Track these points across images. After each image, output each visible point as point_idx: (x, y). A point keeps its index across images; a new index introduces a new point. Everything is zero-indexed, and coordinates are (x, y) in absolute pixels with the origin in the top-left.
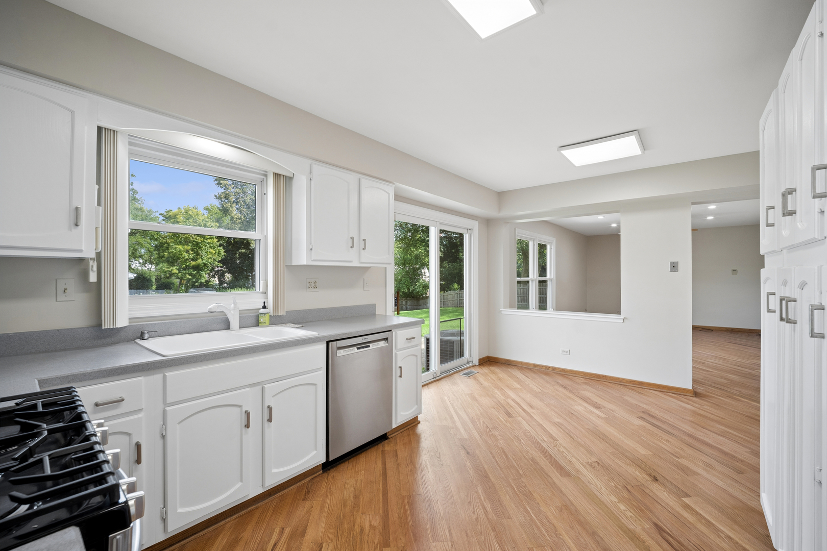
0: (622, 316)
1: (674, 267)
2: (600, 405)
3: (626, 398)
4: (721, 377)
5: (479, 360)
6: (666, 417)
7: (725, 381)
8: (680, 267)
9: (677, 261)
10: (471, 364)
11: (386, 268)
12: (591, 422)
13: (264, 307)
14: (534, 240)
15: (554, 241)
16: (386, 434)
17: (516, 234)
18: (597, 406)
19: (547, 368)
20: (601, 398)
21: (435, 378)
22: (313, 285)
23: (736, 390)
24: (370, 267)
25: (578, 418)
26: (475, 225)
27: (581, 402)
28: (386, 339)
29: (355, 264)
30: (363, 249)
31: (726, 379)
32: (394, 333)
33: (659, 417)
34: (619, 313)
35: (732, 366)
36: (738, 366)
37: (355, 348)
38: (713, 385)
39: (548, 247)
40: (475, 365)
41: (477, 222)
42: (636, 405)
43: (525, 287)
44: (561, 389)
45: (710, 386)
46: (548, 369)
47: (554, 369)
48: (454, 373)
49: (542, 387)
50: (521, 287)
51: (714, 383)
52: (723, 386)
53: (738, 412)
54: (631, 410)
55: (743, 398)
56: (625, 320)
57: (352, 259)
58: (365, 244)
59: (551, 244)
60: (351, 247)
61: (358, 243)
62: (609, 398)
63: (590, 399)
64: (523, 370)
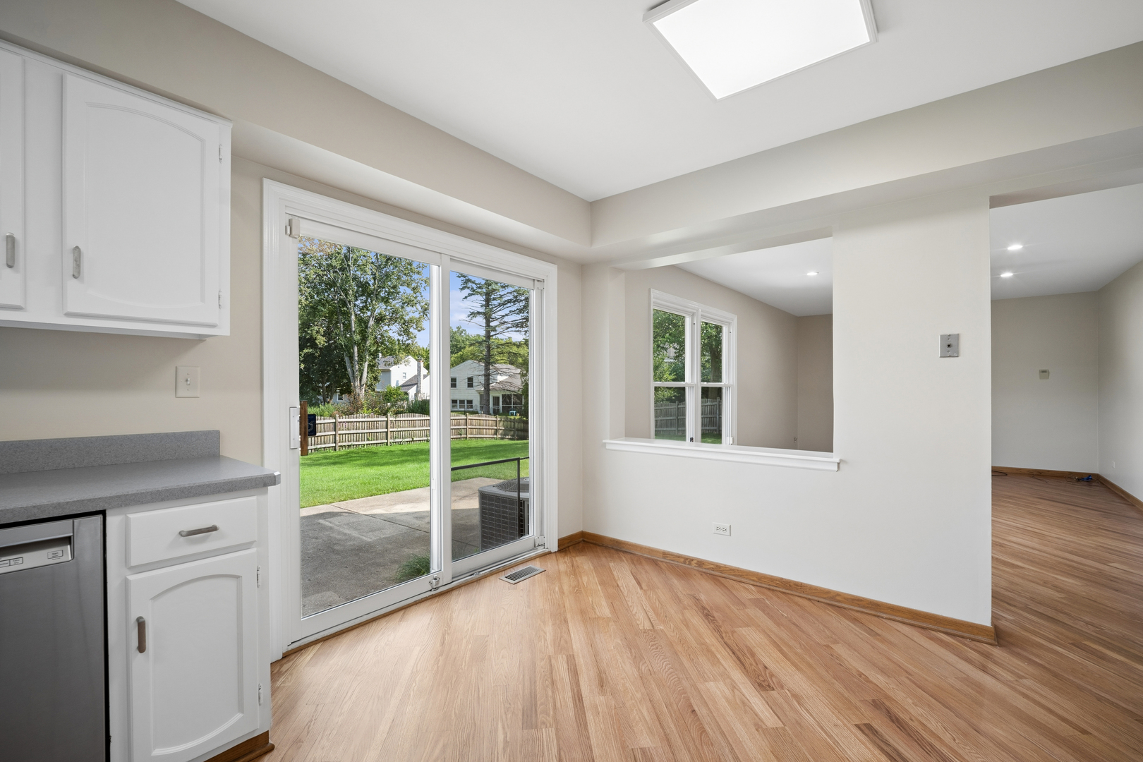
0: (835, 457)
1: (950, 346)
2: (772, 675)
3: (840, 650)
4: (1045, 583)
5: (559, 540)
6: (933, 725)
7: (1057, 595)
8: (964, 345)
9: (957, 333)
10: (540, 550)
12: (732, 750)
14: (693, 315)
15: (735, 320)
17: (653, 300)
18: (764, 683)
19: (688, 560)
20: (781, 651)
21: (436, 589)
23: (1088, 623)
25: (703, 731)
26: (550, 272)
27: (728, 664)
28: (66, 542)
29: (42, 316)
30: (74, 276)
31: (1056, 588)
33: (914, 724)
34: (828, 447)
35: (1060, 553)
36: (1071, 553)
38: (1033, 606)
39: (725, 330)
40: (550, 553)
41: (556, 266)
42: (861, 674)
43: (714, 404)
44: (697, 621)
45: (1026, 608)
46: (690, 564)
47: (701, 563)
48: (491, 574)
49: (657, 614)
50: (709, 403)
51: (1032, 599)
52: (1056, 610)
53: (1112, 703)
54: (846, 694)
55: (1108, 648)
56: (841, 465)
57: (17, 300)
58: (78, 262)
59: (729, 324)
61: (55, 257)
62: (799, 651)
63: (753, 655)
64: (641, 563)
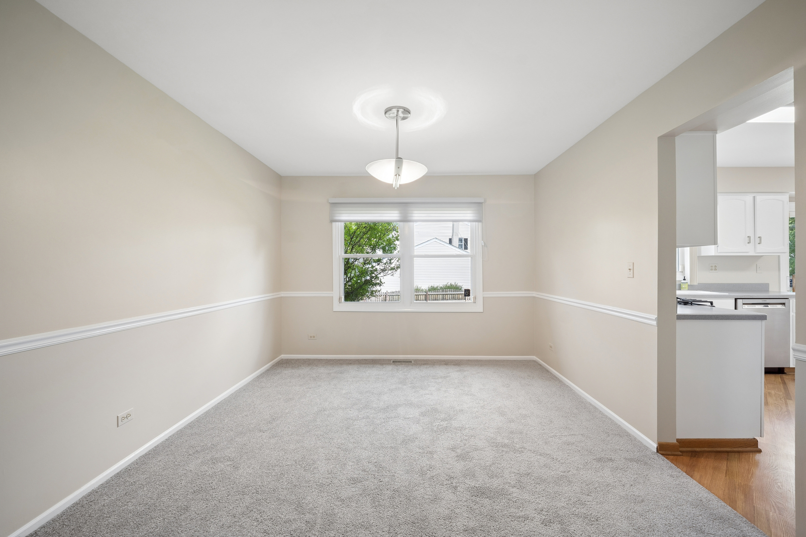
11: (779, 256)
13: (684, 279)
16: (783, 368)
22: (714, 268)
24: (762, 256)
28: (784, 304)
29: (752, 253)
30: (759, 243)
32: (791, 301)
37: (763, 306)
57: (749, 250)
58: (760, 240)
60: (748, 243)
61: (755, 239)
